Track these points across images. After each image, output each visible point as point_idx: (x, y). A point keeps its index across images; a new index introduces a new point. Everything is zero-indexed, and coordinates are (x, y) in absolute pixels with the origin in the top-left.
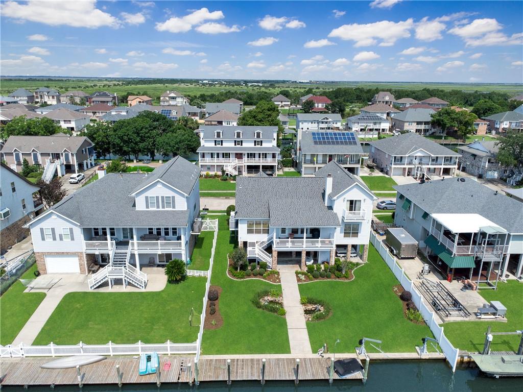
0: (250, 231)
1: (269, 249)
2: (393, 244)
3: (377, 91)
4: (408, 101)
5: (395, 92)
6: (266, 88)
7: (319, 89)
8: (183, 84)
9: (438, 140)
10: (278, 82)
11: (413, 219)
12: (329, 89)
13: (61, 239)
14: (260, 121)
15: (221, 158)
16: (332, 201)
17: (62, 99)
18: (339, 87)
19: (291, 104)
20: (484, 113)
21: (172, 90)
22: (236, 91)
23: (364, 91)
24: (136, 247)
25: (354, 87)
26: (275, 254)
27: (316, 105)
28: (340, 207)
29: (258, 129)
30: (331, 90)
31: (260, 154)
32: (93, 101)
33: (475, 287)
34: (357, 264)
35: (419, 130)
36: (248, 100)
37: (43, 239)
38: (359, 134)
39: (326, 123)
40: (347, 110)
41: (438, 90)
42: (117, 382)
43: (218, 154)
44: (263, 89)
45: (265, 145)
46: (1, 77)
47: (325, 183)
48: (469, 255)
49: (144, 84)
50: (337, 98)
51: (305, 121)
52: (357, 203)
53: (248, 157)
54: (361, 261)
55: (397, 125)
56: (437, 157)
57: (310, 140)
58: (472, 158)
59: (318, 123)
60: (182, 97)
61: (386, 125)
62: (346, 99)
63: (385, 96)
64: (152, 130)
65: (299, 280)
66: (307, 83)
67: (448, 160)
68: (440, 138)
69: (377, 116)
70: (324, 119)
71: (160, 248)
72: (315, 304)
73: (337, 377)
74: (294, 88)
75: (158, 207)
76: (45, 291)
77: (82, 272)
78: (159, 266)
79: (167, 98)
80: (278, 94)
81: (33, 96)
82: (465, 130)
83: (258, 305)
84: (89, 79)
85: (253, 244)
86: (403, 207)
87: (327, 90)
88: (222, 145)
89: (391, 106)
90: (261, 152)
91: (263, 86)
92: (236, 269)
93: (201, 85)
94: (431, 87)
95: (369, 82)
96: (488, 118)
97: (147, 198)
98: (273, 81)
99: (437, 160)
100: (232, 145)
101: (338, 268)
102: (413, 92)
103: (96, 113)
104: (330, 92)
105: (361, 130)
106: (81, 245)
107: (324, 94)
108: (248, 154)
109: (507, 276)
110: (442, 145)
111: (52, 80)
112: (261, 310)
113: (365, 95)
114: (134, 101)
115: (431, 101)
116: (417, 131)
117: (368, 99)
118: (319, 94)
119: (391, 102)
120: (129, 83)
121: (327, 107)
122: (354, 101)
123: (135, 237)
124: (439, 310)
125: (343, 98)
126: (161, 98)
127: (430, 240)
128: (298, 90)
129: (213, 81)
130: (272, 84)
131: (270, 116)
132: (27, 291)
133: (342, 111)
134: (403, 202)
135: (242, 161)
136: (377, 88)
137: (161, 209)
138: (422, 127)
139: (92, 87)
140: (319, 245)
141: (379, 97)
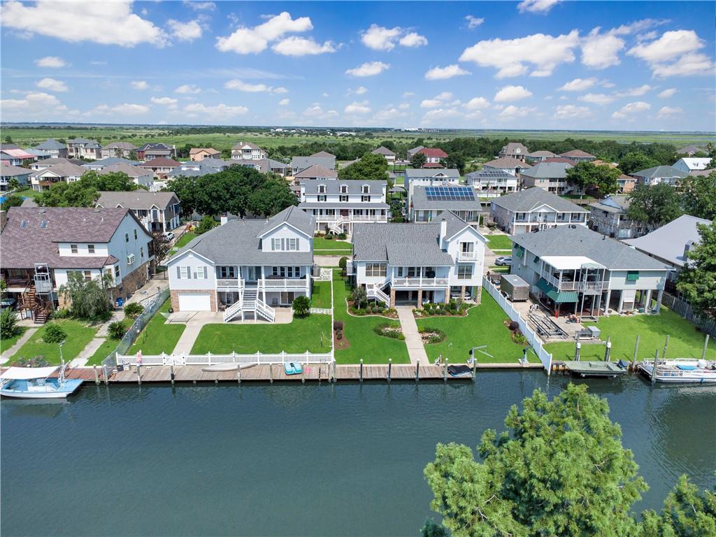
0: (368, 274)
1: (387, 290)
2: (506, 288)
3: (506, 142)
4: (544, 154)
5: (530, 143)
6: (361, 138)
7: (432, 139)
8: (249, 134)
9: (575, 200)
10: (376, 130)
11: (526, 266)
12: (444, 140)
13: (195, 277)
14: (366, 176)
15: (324, 215)
16: (446, 243)
17: (103, 152)
18: (457, 137)
19: (396, 159)
20: (632, 168)
21: (244, 140)
22: (324, 143)
23: (489, 141)
24: (264, 286)
25: (477, 137)
26: (393, 293)
27: (428, 159)
28: (454, 250)
29: (366, 183)
30: (448, 140)
31: (367, 210)
32: (147, 156)
33: (578, 320)
34: (471, 305)
35: (553, 188)
36: (341, 154)
37: (179, 277)
38: (480, 193)
39: (441, 180)
40: (468, 166)
41: (584, 141)
42: (269, 378)
43: (321, 210)
44: (357, 140)
45: (373, 201)
46: (2, 123)
47: (440, 228)
48: (573, 291)
49: (198, 133)
50: (454, 150)
51: (416, 178)
52: (470, 245)
53: (354, 214)
54: (474, 303)
55: (526, 183)
56: (564, 214)
57: (424, 196)
58: (604, 215)
59: (431, 180)
60: (259, 150)
61: (513, 183)
62: (467, 152)
63: (516, 148)
64: (242, 185)
65: (416, 316)
66: (414, 131)
67: (576, 217)
68: (577, 197)
69: (503, 172)
70: (438, 175)
71: (286, 286)
72: (432, 332)
73: (450, 376)
74: (399, 138)
75: (283, 249)
76: (184, 323)
77: (213, 309)
78: (281, 306)
79: (240, 152)
80: (379, 147)
81: (66, 149)
82: (608, 188)
83: (381, 334)
84: (121, 127)
85: (371, 287)
86: (517, 255)
87: (442, 141)
88: (325, 200)
89: (524, 161)
90: (369, 209)
91: (357, 136)
92: (357, 307)
93: (274, 134)
94: (576, 137)
95: (498, 130)
96: (637, 174)
97: (273, 240)
98: (370, 129)
99: (563, 217)
100: (337, 200)
101: (453, 306)
102: (553, 144)
103: (156, 169)
104: (445, 144)
105: (484, 188)
106: (213, 283)
107: (438, 146)
108: (354, 210)
109: (609, 312)
110: (579, 205)
111: (73, 129)
112: (382, 336)
113: (490, 148)
114: (198, 155)
115: (572, 154)
116: (551, 189)
117: (495, 152)
118: (431, 145)
119: (523, 156)
120: (178, 133)
121: (441, 163)
122: (476, 155)
123: (263, 275)
124: (542, 334)
125: (463, 151)
126: (233, 151)
127: (541, 282)
128: (404, 141)
129: (289, 129)
130: (369, 132)
131: (377, 169)
132: (167, 323)
133: (461, 167)
134: (517, 251)
135: (348, 218)
136: (507, 138)
137: (285, 251)
138: (557, 185)
139: (130, 137)
140: (435, 284)
141: (508, 149)
